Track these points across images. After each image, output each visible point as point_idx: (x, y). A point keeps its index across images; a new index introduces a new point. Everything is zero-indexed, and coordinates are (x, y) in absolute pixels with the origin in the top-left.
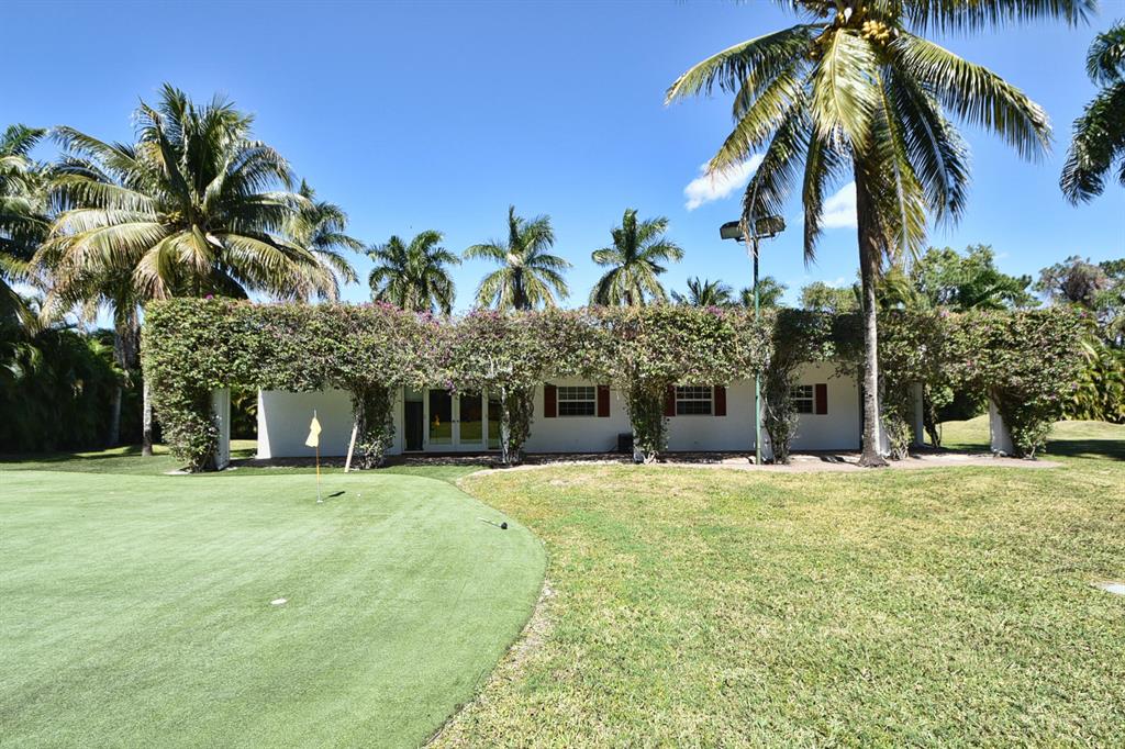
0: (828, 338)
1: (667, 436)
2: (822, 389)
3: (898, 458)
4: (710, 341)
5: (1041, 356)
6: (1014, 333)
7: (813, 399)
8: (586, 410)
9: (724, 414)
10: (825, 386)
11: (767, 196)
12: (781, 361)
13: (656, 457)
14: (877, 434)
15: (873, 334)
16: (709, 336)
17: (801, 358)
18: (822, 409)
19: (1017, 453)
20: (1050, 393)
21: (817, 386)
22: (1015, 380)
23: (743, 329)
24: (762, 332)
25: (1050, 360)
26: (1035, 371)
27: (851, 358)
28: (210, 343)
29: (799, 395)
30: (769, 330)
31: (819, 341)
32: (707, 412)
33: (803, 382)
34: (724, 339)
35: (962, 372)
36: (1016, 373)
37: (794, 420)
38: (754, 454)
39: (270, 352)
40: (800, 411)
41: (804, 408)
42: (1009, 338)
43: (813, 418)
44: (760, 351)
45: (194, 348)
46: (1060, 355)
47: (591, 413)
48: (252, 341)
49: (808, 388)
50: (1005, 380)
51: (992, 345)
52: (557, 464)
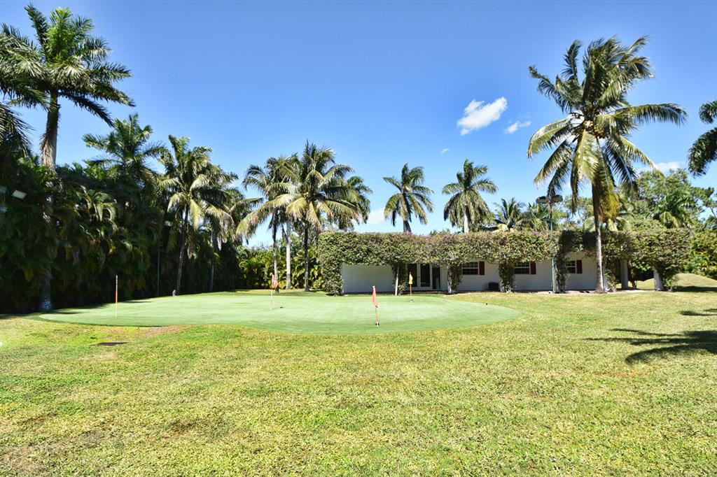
0: (581, 243)
1: (515, 283)
2: (579, 262)
3: (612, 291)
4: (534, 245)
5: (671, 249)
6: (660, 240)
7: (576, 266)
8: (474, 272)
9: (535, 273)
10: (581, 261)
11: (556, 188)
12: (562, 252)
13: (512, 291)
14: (601, 280)
15: (600, 241)
16: (534, 243)
17: (569, 251)
18: (580, 271)
19: (665, 289)
20: (675, 264)
21: (577, 261)
22: (661, 259)
23: (548, 240)
24: (554, 241)
25: (675, 251)
26: (669, 255)
27: (591, 250)
28: (349, 248)
29: (569, 265)
30: (557, 240)
31: (578, 244)
32: (528, 273)
33: (571, 260)
34: (540, 245)
35: (638, 256)
36: (661, 256)
37: (568, 275)
38: (552, 290)
39: (370, 251)
40: (570, 272)
41: (572, 271)
42: (657, 241)
43: (576, 275)
44: (554, 248)
45: (344, 250)
46: (679, 248)
47: (476, 273)
48: (364, 247)
49: (574, 262)
50: (656, 259)
51: (650, 245)
52: (469, 294)
